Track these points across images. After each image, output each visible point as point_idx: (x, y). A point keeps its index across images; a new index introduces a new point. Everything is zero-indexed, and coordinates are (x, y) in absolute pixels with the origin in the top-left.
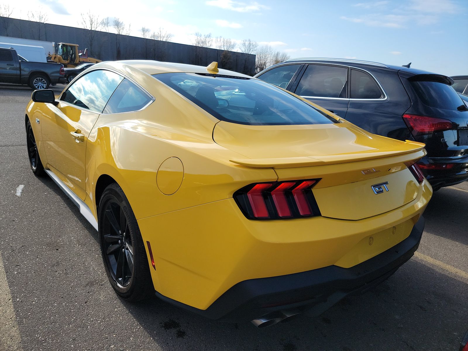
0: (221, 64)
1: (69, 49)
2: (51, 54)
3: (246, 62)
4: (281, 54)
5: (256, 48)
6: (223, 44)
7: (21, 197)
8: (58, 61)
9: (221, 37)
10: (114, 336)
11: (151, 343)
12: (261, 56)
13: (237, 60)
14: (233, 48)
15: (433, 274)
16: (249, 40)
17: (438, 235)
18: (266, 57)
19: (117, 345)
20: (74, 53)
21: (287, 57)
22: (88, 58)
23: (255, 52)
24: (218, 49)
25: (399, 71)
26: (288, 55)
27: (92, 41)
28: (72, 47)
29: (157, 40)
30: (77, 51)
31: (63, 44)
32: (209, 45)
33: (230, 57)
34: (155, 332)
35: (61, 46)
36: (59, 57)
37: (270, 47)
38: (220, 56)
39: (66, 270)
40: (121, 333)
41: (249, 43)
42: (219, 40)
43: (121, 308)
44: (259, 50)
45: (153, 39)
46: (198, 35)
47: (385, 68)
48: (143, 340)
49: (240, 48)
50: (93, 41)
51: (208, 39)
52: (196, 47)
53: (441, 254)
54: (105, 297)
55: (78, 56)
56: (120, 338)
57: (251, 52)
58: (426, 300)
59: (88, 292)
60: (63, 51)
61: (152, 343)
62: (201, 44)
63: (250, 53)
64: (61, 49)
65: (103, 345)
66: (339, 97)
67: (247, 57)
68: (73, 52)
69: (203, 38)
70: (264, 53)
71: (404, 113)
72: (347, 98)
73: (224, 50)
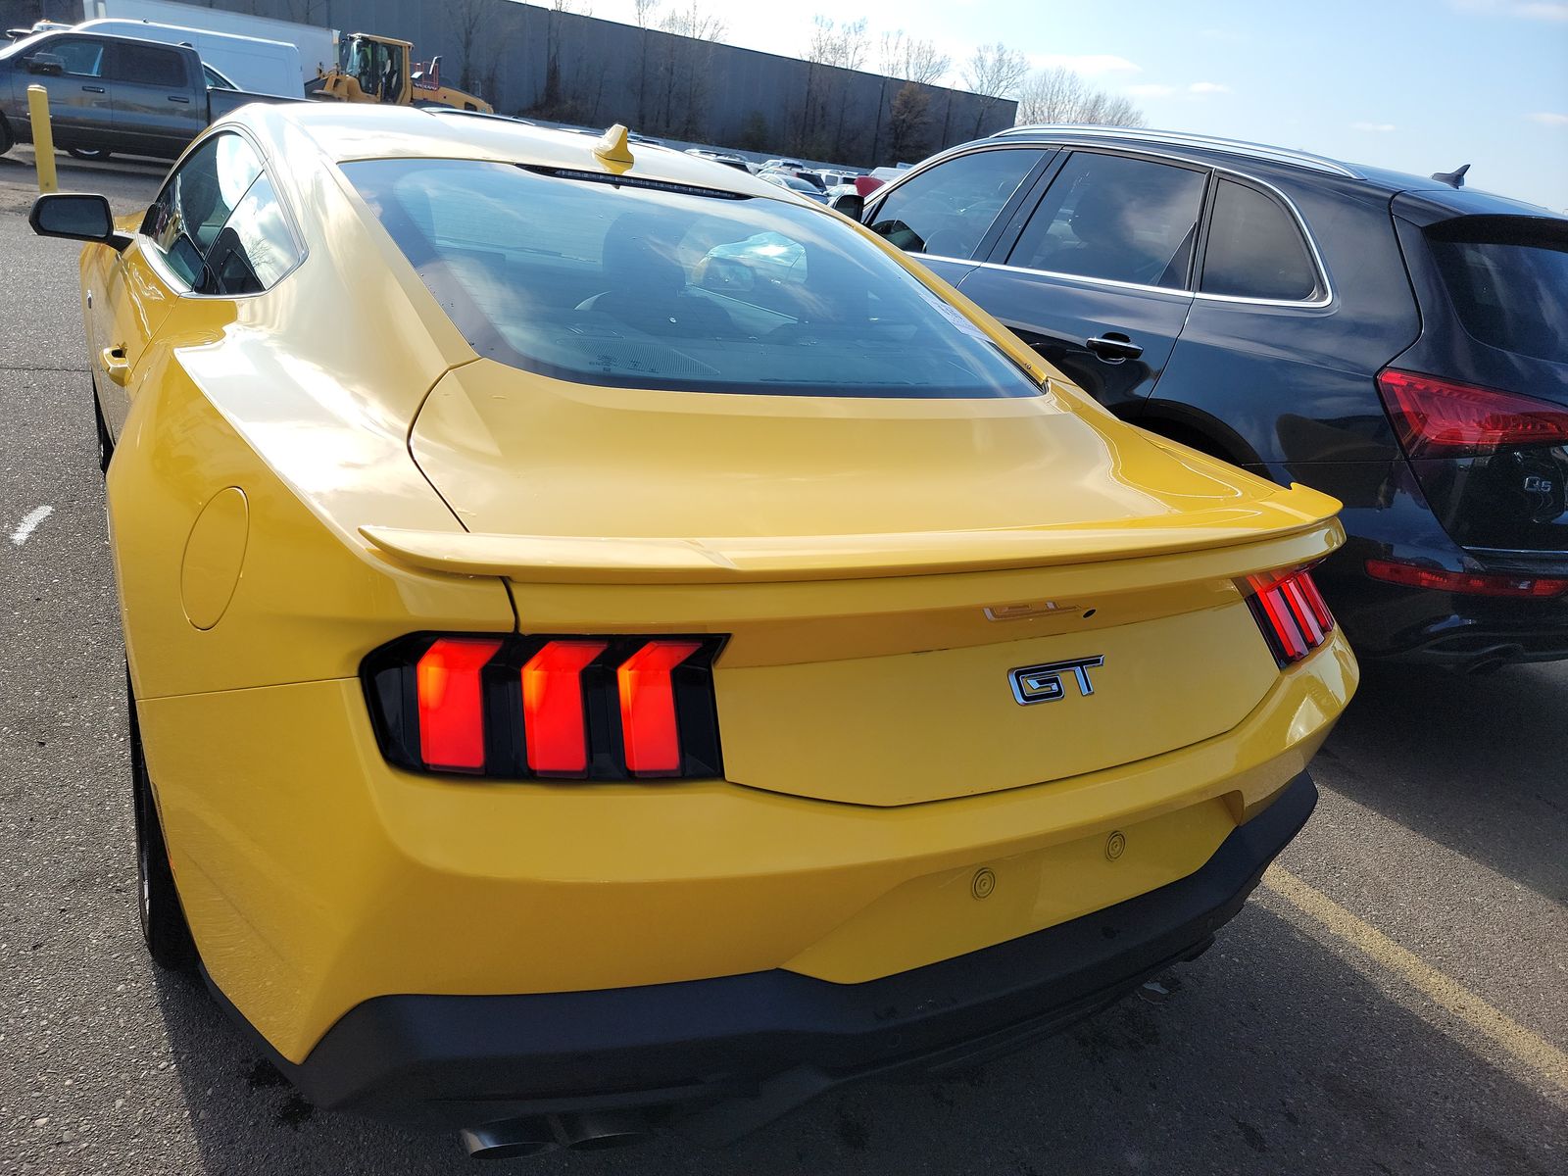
0: (891, 129)
1: (382, 54)
2: (325, 71)
3: (979, 125)
4: (1108, 104)
5: (1021, 76)
6: (904, 59)
7: (21, 548)
8: (346, 94)
9: (900, 33)
10: (68, 1082)
11: (178, 1130)
12: (1037, 105)
13: (948, 119)
14: (938, 72)
15: (1363, 1002)
16: (1000, 48)
17: (1452, 848)
18: (1054, 111)
19: (57, 1119)
20: (397, 70)
21: (1131, 111)
22: (442, 88)
23: (1017, 91)
24: (886, 74)
25: (1397, 198)
26: (1134, 109)
27: (471, 33)
28: (391, 49)
29: (683, 35)
30: (408, 63)
31: (363, 38)
32: (856, 62)
33: (927, 105)
34: (209, 1092)
35: (358, 46)
36: (350, 82)
37: (1073, 76)
38: (889, 101)
39: (31, 819)
40: (97, 1077)
41: (997, 57)
42: (892, 44)
43: (139, 985)
44: (1030, 85)
45: (667, 30)
46: (823, 21)
47: (1348, 179)
48: (155, 1114)
49: (963, 75)
50: (473, 31)
51: (853, 40)
52: (811, 65)
53: (1429, 924)
54: (109, 937)
55: (409, 82)
56: (82, 1094)
57: (1001, 90)
58: (1284, 1104)
59: (63, 910)
60: (364, 58)
61: (179, 1132)
62: (829, 57)
63: (996, 96)
64: (358, 53)
65: (14, 1111)
66: (1160, 285)
67: (986, 109)
68: (395, 69)
69: (837, 36)
70: (1049, 96)
71: (1385, 366)
72: (1189, 289)
73: (908, 81)
